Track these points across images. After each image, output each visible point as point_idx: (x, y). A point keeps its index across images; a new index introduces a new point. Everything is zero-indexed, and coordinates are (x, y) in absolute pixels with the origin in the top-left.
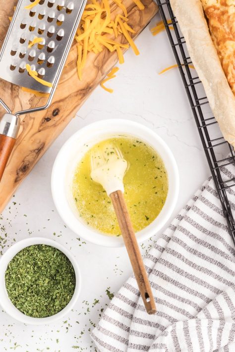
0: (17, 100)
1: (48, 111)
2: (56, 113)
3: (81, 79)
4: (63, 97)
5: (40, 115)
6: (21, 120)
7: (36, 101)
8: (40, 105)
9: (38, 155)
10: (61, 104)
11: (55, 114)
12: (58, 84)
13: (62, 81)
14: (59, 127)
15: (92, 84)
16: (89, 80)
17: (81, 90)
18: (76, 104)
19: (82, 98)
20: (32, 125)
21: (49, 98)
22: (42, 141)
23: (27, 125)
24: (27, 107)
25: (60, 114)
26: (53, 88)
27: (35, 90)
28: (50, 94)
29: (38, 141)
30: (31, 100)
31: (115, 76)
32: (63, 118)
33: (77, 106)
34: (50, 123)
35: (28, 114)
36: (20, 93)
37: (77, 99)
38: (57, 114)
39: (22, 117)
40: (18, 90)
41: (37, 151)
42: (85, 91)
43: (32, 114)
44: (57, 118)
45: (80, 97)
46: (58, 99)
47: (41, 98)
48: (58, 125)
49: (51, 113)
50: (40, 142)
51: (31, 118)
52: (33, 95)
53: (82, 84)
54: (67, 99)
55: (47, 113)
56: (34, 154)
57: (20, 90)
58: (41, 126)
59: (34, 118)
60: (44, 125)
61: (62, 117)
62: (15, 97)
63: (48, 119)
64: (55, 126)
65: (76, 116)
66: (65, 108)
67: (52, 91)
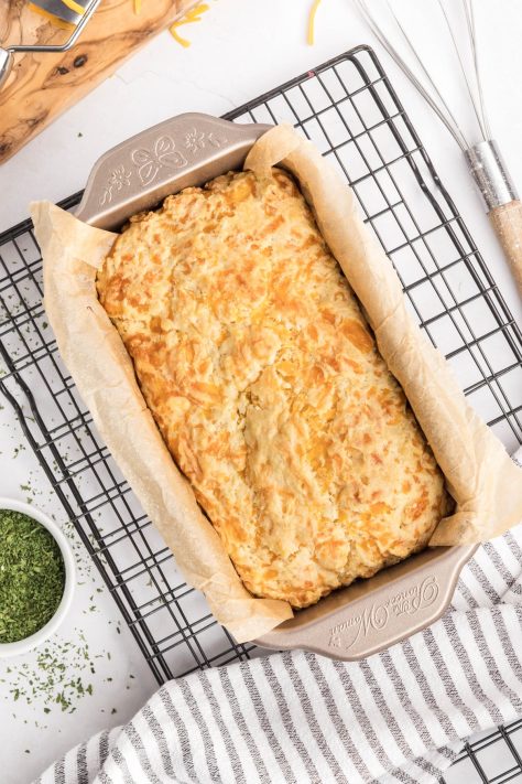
0: (16, 25)
1: (66, 56)
2: (80, 62)
3: (138, 11)
4: (97, 37)
5: (52, 60)
6: (16, 62)
7: (50, 32)
8: (54, 43)
9: (32, 131)
10: (93, 48)
11: (78, 63)
12: (96, 12)
13: (104, 8)
14: (79, 89)
15: (155, 25)
16: (151, 16)
17: (135, 31)
18: (120, 54)
19: (132, 46)
20: (33, 75)
21: (74, 33)
22: (44, 108)
23: (25, 74)
24: (30, 41)
25: (88, 66)
26: (85, 16)
27: (51, 12)
28: (78, 27)
29: (37, 106)
30: (41, 30)
31: (199, 19)
32: (89, 75)
33: (120, 58)
34: (67, 78)
35: (30, 54)
36: (24, 13)
37: (122, 45)
38: (81, 65)
39: (19, 56)
40: (22, 7)
41: (31, 123)
42: (140, 35)
43: (36, 56)
44: (80, 72)
45: (129, 43)
46: (88, 38)
47: (59, 30)
48: (81, 84)
49: (72, 60)
50: (40, 108)
51: (34, 62)
52: (45, 22)
53: (137, 22)
54: (105, 43)
55: (64, 59)
56: (26, 127)
57: (25, 7)
58: (48, 79)
59: (39, 64)
60: (55, 80)
61: (89, 72)
62: (14, 18)
63: (63, 71)
64: (73, 84)
65: (114, 77)
66: (98, 57)
67: (82, 22)
